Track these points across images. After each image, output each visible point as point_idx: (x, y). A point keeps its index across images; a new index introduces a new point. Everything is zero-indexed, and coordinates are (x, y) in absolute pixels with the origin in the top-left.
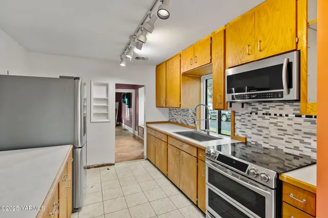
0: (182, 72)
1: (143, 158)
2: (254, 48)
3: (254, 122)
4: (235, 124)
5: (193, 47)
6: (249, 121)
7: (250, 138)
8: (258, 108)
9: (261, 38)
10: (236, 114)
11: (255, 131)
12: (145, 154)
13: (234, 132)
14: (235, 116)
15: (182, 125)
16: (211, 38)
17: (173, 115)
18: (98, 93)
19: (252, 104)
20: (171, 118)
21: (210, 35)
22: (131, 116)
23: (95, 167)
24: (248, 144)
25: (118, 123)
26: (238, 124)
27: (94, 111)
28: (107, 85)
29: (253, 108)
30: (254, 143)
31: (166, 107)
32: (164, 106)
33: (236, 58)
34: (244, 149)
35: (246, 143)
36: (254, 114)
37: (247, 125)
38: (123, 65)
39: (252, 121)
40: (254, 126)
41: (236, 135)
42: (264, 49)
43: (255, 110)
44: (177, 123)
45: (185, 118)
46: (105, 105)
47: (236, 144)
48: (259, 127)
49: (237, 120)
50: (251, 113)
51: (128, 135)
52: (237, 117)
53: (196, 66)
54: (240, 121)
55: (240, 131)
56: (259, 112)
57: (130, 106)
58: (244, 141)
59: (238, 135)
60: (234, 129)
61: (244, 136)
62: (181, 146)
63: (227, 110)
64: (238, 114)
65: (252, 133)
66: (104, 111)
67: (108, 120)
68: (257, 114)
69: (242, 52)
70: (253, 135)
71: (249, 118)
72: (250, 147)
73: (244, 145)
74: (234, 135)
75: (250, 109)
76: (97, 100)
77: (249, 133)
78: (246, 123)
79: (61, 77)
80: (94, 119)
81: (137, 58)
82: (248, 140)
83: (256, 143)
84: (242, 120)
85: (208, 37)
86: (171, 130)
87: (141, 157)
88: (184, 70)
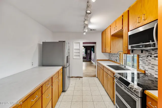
0: (111, 35)
1: (96, 77)
2: (141, 19)
3: (149, 61)
4: (139, 62)
5: (115, 22)
6: (147, 61)
7: (147, 71)
8: (152, 53)
9: (145, 13)
10: (140, 57)
11: (150, 67)
12: (96, 75)
13: (139, 67)
14: (139, 57)
15: (114, 62)
16: (123, 16)
17: (110, 56)
18: (76, 46)
19: (149, 51)
20: (110, 58)
21: (122, 14)
22: (94, 57)
23: (75, 77)
24: (146, 74)
25: (90, 60)
26: (141, 63)
27: (74, 54)
28: (79, 43)
29: (149, 53)
30: (149, 74)
31: (105, 52)
32: (104, 52)
33: (133, 25)
34: (144, 77)
35: (145, 74)
36: (149, 57)
37: (145, 63)
38: (84, 34)
39: (148, 61)
40: (150, 64)
41: (139, 68)
42: (146, 19)
43: (150, 54)
44: (112, 61)
45: (116, 58)
46: (79, 51)
47: (140, 74)
48: (152, 64)
49: (140, 60)
50: (148, 56)
51: (93, 66)
52: (140, 59)
53: (116, 31)
54: (142, 60)
55: (142, 67)
56: (152, 56)
57: (94, 52)
58: (144, 73)
59: (141, 69)
60: (139, 65)
61: (144, 70)
62: (108, 72)
63: (130, 54)
64: (141, 57)
65: (149, 68)
66: (78, 54)
67: (80, 58)
68: (151, 57)
69: (136, 22)
70: (149, 69)
71: (147, 59)
72: (147, 76)
73: (144, 75)
74: (139, 69)
75: (147, 54)
76: (76, 49)
77: (146, 68)
78: (145, 62)
79: (59, 41)
80: (74, 57)
81: (91, 30)
82: (146, 72)
83: (151, 74)
84: (143, 60)
85: (121, 15)
86: (105, 64)
87: (95, 76)
88: (112, 34)
